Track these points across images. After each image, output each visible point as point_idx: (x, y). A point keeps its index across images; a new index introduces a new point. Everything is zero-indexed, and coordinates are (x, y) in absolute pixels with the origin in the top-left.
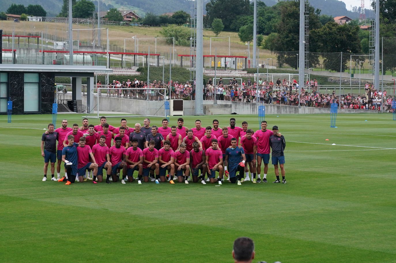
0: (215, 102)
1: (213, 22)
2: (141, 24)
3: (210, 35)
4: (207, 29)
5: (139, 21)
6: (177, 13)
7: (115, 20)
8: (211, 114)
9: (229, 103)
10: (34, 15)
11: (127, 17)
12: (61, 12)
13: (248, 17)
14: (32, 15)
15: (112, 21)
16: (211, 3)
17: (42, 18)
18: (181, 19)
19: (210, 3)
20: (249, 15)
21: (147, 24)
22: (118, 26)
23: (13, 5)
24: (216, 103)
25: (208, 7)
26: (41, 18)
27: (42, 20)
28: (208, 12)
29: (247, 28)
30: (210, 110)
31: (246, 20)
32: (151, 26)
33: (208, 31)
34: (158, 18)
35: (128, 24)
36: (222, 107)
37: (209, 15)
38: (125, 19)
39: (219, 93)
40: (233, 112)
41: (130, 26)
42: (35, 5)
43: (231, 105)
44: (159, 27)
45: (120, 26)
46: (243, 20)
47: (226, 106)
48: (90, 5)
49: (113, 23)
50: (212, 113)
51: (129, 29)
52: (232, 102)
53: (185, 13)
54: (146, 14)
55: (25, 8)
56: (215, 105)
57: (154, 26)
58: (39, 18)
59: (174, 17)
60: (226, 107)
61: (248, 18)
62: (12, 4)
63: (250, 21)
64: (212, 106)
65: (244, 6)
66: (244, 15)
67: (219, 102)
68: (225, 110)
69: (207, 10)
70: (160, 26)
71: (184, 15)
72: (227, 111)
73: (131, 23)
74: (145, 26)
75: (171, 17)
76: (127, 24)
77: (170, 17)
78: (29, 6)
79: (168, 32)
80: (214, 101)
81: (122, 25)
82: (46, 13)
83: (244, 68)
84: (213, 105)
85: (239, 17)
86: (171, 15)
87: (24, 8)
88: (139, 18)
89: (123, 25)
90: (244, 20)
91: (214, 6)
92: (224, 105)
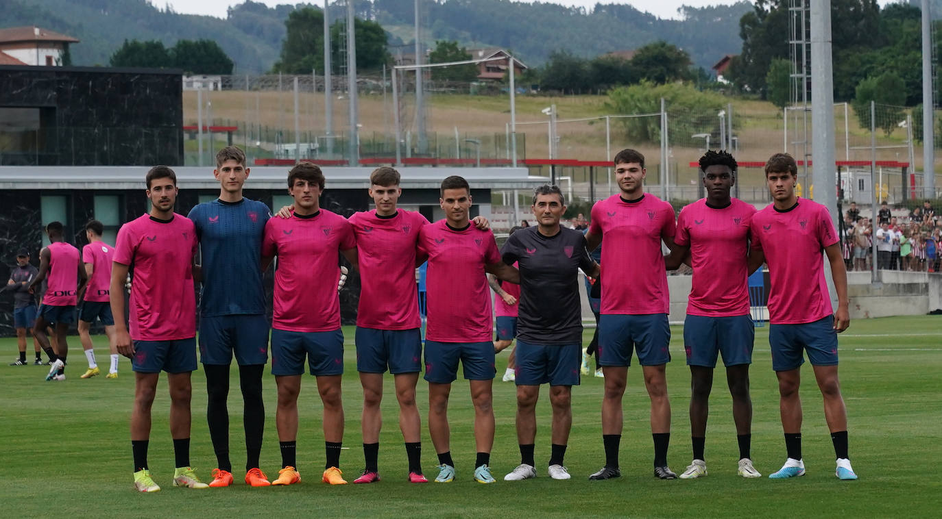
0: (876, 276)
1: (770, 71)
2: (535, 87)
3: (759, 112)
4: (746, 95)
5: (528, 80)
6: (647, 48)
7: (452, 78)
8: (865, 314)
9: (921, 278)
10: (197, 72)
11: (488, 69)
12: (280, 60)
13: (877, 53)
14: (191, 73)
15: (444, 79)
16: (756, 14)
17: (222, 81)
18: (662, 68)
19: (753, 13)
20: (880, 47)
21: (554, 88)
22: (463, 96)
23: (130, 42)
24: (880, 280)
25: (746, 26)
26: (218, 78)
27: (223, 86)
28: (746, 44)
29: (880, 84)
30: (860, 301)
31: (871, 63)
32: (567, 93)
33: (749, 101)
34: (587, 67)
35: (496, 88)
36: (898, 291)
37: (749, 50)
38: (484, 74)
39: (888, 248)
40: (933, 308)
41: (502, 96)
42: (198, 40)
43: (927, 285)
44: (593, 96)
45: (469, 96)
46: (859, 64)
47: (911, 288)
48: (373, 35)
49: (450, 86)
50: (867, 313)
51: (500, 104)
52: (930, 276)
53: (671, 49)
54: (551, 57)
55: (167, 50)
56: (877, 286)
57: (576, 93)
58: (212, 80)
59: (637, 61)
60: (911, 292)
61: (874, 58)
62: (126, 40)
63: (883, 64)
64: (867, 290)
65: (862, 19)
66: (861, 48)
67: (889, 276)
68: (907, 301)
69: (744, 36)
70: (595, 93)
71: (668, 54)
72: (914, 304)
73: (504, 87)
74: (547, 92)
75: (629, 62)
76: (490, 88)
77: (624, 62)
78: (179, 46)
79: (632, 103)
80: (873, 274)
81: (476, 93)
82: (232, 65)
83: (899, 199)
84: (868, 285)
85: (848, 55)
86: (629, 57)
87: (164, 52)
88: (524, 71)
89: (480, 91)
90: (863, 64)
91: (766, 21)
92: (904, 285)
